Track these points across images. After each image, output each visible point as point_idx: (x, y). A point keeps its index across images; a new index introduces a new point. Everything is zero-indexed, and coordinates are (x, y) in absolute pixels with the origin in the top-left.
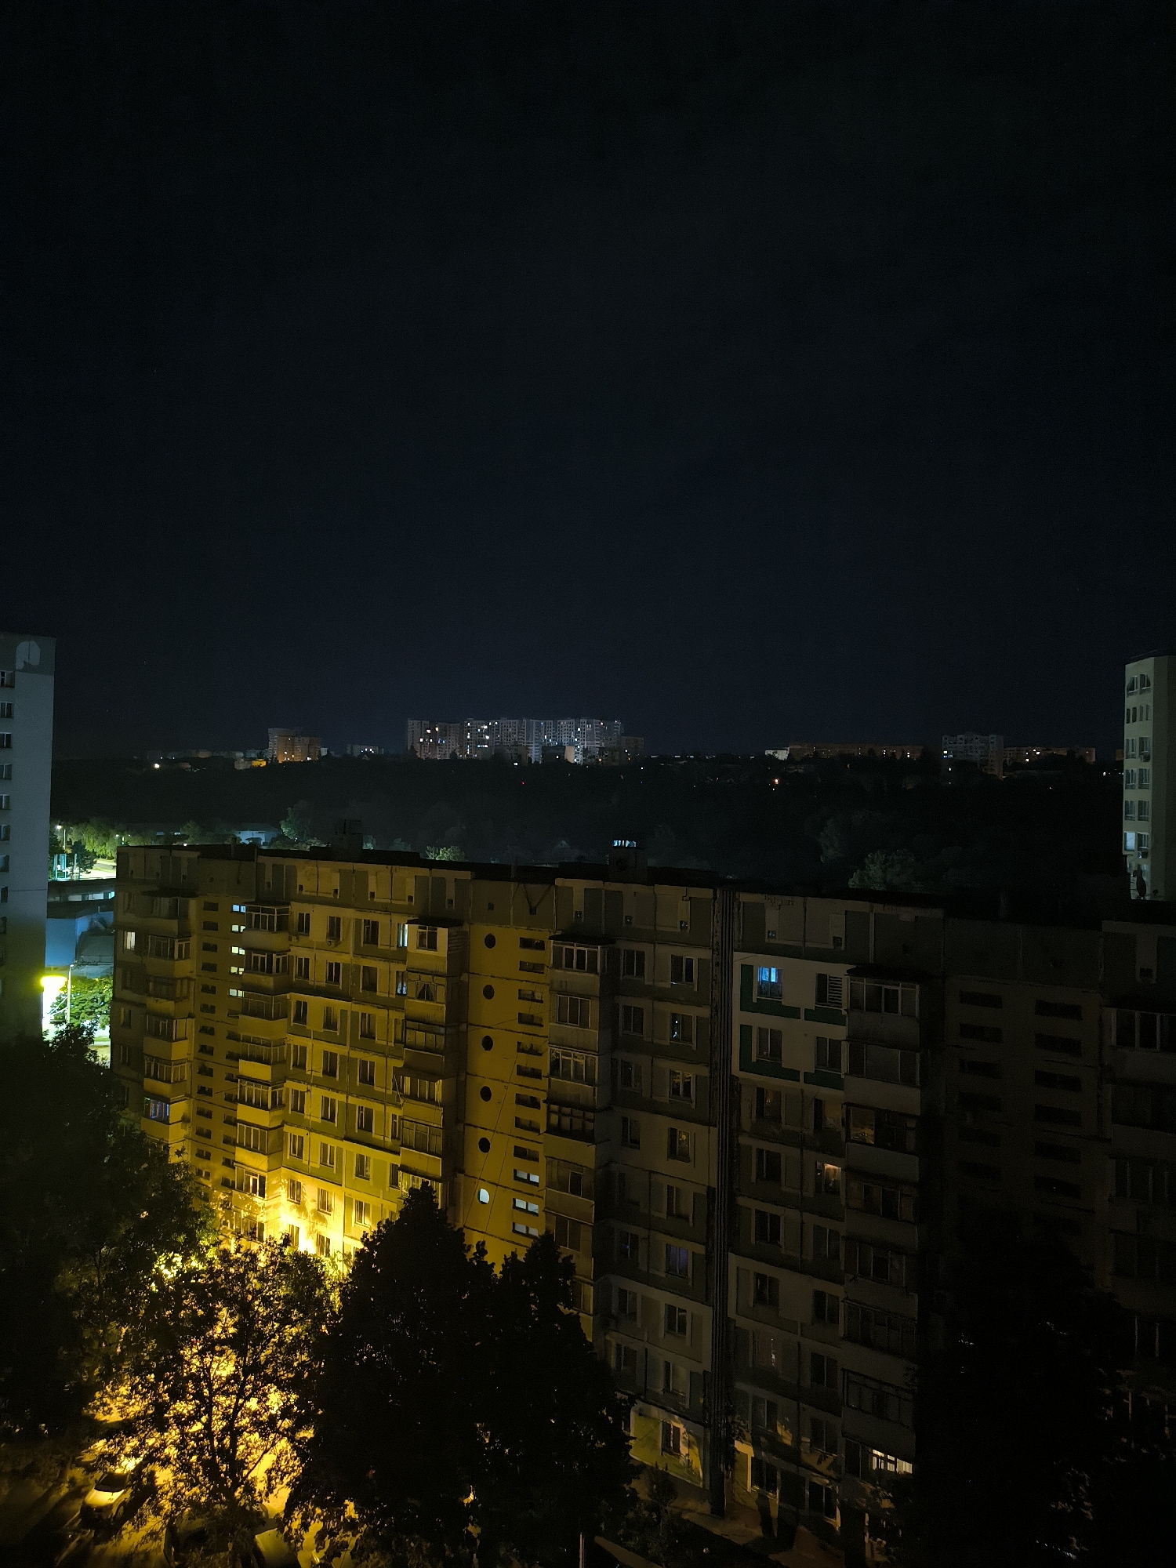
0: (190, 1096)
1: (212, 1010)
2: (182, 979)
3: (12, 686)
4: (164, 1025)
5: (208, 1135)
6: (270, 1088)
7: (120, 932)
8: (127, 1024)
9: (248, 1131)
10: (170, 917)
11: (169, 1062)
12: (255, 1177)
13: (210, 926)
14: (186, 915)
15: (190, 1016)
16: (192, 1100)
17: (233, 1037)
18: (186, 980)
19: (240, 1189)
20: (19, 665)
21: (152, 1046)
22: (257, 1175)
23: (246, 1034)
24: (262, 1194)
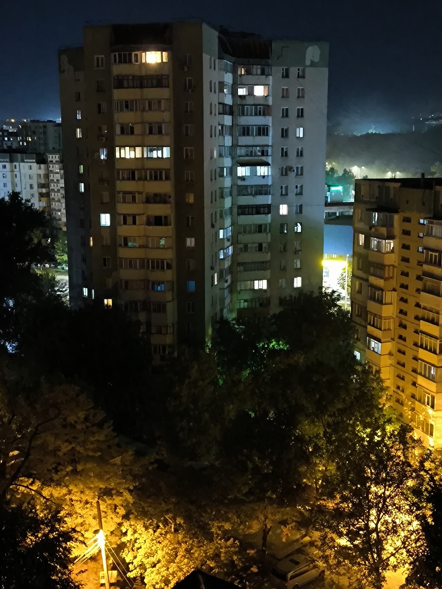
0: (393, 339)
1: (406, 287)
2: (389, 266)
3: (303, 77)
4: (378, 294)
5: (403, 365)
6: (438, 341)
7: (356, 234)
8: (360, 292)
9: (425, 366)
10: (383, 226)
11: (381, 317)
12: (429, 396)
13: (406, 233)
14: (392, 225)
15: (394, 290)
16: (395, 342)
17: (418, 305)
18: (391, 267)
19: (420, 401)
20: (308, 63)
21: (372, 306)
22: (429, 395)
23: (426, 305)
24: (433, 407)
